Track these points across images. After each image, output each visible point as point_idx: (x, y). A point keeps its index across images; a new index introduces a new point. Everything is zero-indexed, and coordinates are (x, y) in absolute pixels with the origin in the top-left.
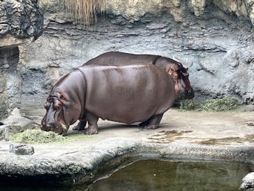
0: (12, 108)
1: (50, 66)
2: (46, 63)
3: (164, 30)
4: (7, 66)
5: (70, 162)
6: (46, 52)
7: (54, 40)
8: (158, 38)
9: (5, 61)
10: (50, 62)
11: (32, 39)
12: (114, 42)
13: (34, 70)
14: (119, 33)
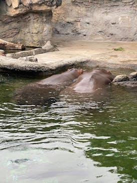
0: (47, 41)
1: (76, 21)
2: (74, 19)
3: (131, 3)
4: (45, 20)
5: (43, 65)
6: (74, 13)
7: (78, 7)
8: (128, 7)
9: (44, 18)
10: (76, 19)
11: (55, 7)
12: (106, 9)
13: (68, 22)
14: (109, 4)
